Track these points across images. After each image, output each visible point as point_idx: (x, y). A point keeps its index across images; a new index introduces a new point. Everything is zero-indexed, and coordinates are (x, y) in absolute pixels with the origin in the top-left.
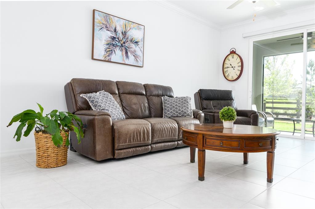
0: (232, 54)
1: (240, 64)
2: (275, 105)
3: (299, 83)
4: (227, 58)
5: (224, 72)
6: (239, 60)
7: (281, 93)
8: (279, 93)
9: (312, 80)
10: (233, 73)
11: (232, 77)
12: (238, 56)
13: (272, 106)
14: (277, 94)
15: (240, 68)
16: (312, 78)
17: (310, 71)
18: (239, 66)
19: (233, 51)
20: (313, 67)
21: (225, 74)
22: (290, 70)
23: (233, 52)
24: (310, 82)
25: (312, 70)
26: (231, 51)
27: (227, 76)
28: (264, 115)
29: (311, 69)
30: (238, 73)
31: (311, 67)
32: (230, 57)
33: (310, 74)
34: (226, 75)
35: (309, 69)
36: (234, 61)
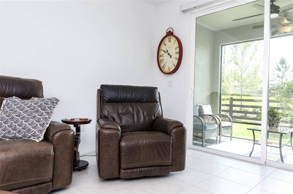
0: (169, 37)
1: (178, 50)
2: (244, 103)
3: (271, 80)
4: (163, 42)
5: (160, 62)
6: (177, 44)
7: (250, 90)
8: (248, 90)
9: (283, 77)
10: (169, 63)
11: (169, 68)
12: (175, 39)
13: (240, 104)
14: (246, 90)
15: (177, 56)
16: (284, 75)
17: (281, 68)
18: (176, 53)
19: (170, 31)
20: (285, 64)
21: (160, 64)
22: (259, 65)
23: (170, 34)
24: (282, 79)
25: (284, 67)
26: (168, 32)
27: (163, 67)
28: (217, 120)
29: (282, 67)
30: (176, 62)
31: (282, 64)
32: (166, 40)
33: (282, 71)
34: (162, 65)
35: (280, 66)
36: (171, 46)
